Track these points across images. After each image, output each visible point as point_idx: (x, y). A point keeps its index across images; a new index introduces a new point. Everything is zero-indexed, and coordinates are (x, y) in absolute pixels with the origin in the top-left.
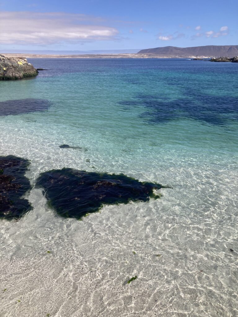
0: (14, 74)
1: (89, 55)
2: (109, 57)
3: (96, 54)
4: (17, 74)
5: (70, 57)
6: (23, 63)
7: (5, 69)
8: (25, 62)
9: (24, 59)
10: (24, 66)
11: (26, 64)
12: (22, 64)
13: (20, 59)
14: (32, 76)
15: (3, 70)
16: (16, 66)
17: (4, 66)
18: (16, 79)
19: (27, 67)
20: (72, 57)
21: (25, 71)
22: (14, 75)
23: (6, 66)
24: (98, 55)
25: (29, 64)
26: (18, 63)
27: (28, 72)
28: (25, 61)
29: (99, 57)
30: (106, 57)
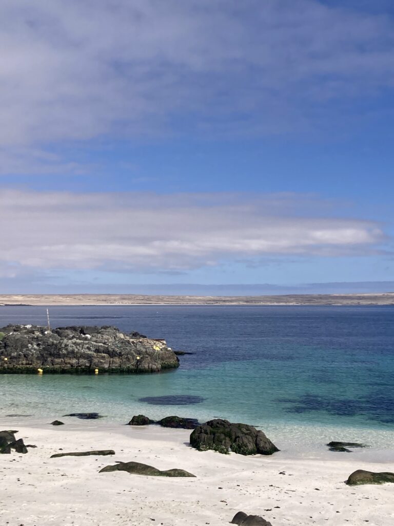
0: (150, 365)
1: (295, 297)
2: (356, 302)
3: (315, 293)
4: (154, 366)
5: (241, 303)
6: (161, 348)
7: (138, 358)
8: (163, 346)
9: (162, 341)
10: (162, 352)
11: (164, 348)
12: (159, 350)
13: (157, 342)
14: (171, 367)
15: (136, 359)
16: (152, 353)
17: (137, 354)
18: (152, 371)
19: (165, 353)
20: (247, 302)
21: (162, 359)
22: (150, 367)
23: (139, 353)
24: (321, 297)
25: (169, 349)
26: (154, 348)
27: (166, 362)
28: (163, 344)
29: (324, 302)
30: (345, 302)
